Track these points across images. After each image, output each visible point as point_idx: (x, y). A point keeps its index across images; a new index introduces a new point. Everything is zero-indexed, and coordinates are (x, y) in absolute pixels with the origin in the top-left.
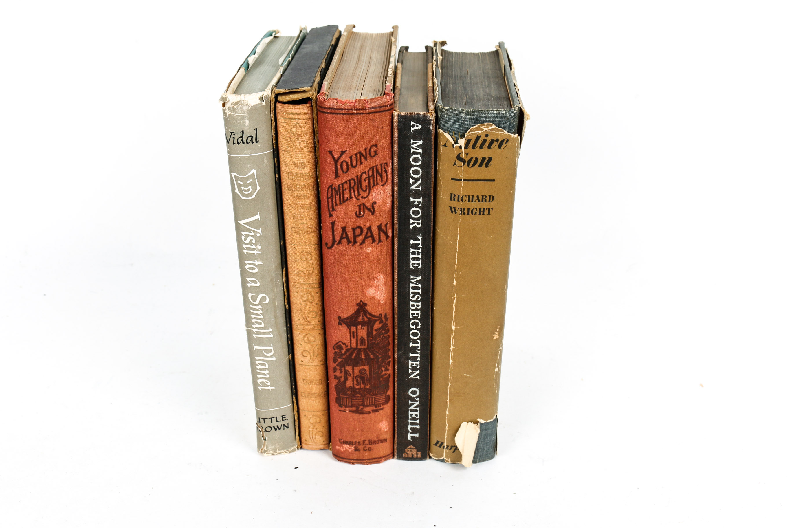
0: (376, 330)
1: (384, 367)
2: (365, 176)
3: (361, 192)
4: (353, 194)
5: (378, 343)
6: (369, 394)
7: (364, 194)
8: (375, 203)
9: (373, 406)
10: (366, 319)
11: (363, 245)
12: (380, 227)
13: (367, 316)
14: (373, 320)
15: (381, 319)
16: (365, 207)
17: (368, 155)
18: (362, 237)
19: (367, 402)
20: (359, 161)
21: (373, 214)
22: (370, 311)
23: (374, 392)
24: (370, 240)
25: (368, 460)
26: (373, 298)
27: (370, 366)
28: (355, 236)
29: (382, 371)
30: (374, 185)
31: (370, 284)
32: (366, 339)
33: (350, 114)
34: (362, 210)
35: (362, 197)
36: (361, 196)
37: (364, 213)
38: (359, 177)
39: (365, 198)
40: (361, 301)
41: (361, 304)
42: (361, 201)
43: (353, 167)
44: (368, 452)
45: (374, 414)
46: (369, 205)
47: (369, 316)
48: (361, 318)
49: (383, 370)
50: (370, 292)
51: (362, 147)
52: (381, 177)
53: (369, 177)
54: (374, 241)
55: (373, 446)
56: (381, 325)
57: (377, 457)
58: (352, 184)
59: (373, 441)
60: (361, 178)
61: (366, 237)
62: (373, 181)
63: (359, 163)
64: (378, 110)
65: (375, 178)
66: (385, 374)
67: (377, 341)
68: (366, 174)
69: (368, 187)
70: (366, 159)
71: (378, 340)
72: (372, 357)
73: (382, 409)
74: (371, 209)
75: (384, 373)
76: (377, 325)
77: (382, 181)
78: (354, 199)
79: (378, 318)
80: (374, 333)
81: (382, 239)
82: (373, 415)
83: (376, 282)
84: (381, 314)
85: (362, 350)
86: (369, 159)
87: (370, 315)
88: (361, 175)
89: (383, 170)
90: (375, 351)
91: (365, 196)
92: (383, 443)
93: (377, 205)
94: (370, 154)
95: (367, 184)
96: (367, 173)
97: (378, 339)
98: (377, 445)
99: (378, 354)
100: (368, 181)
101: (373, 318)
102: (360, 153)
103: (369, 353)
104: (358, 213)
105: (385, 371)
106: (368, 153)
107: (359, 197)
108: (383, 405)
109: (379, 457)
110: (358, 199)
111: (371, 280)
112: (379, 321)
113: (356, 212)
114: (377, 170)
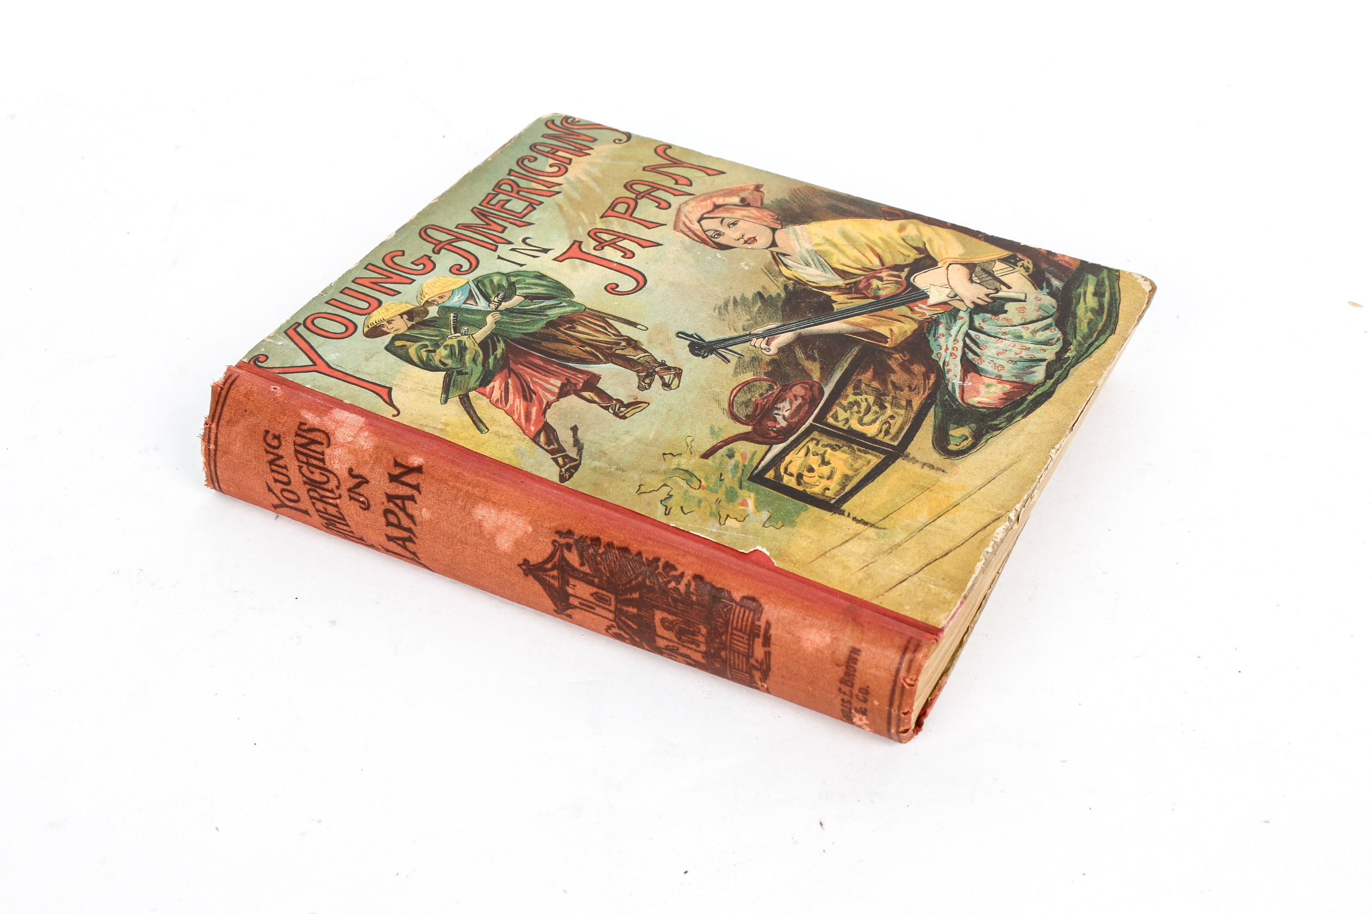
0: (582, 564)
1: (669, 582)
2: (304, 468)
3: (329, 486)
4: (331, 501)
5: (611, 572)
6: (721, 635)
7: (333, 484)
8: (350, 470)
9: (753, 641)
10: (555, 573)
11: (418, 520)
12: (393, 478)
13: (548, 569)
14: (559, 560)
15: (563, 544)
16: (353, 490)
17: (275, 451)
18: (401, 515)
19: (742, 647)
20: (280, 470)
21: (367, 482)
22: (540, 560)
23: (719, 623)
24: (408, 504)
25: (891, 705)
26: (518, 543)
27: (658, 608)
28: (399, 526)
29: (676, 589)
30: (323, 460)
31: (487, 536)
32: (595, 590)
33: (215, 455)
34: (357, 497)
35: (338, 488)
36: (335, 489)
37: (362, 495)
38: (305, 479)
39: (339, 483)
40: (519, 565)
41: (524, 567)
42: (343, 491)
43: (289, 483)
44: (869, 698)
45: (772, 646)
46: (351, 483)
47: (549, 566)
48: (552, 581)
49: (674, 587)
50: (504, 543)
51: (263, 456)
52: (314, 442)
53: (307, 464)
54: (412, 498)
55: (858, 684)
56: (574, 549)
57: (889, 688)
58: (316, 495)
59: (845, 675)
60: (307, 478)
61: (403, 509)
62: (315, 458)
63: (284, 471)
64: (219, 408)
65: (312, 454)
66: (686, 585)
67: (606, 572)
68: (302, 467)
69: (323, 472)
70: (281, 457)
71: (605, 568)
72: (636, 595)
73: (768, 624)
74: (357, 481)
75: (682, 588)
76: (573, 558)
77: (322, 444)
78: (338, 501)
79: (558, 550)
80: (586, 569)
81: (415, 483)
82: (775, 649)
83: (488, 525)
84: (554, 542)
85: (618, 606)
86: (280, 452)
87: (548, 563)
88: (303, 475)
89: (305, 434)
90: (627, 583)
91: (336, 483)
92: (857, 660)
93: (354, 467)
94: (274, 447)
95: (318, 471)
96: (301, 464)
97: (602, 568)
98: (857, 674)
99: (634, 582)
100: (313, 467)
101: (556, 559)
102: (271, 463)
103: (626, 597)
104: (363, 506)
105: (679, 583)
106: (271, 450)
107: (337, 492)
108: (759, 620)
109: (891, 683)
110: (340, 497)
111: (481, 532)
112: (565, 551)
113: (361, 507)
114: (301, 445)
